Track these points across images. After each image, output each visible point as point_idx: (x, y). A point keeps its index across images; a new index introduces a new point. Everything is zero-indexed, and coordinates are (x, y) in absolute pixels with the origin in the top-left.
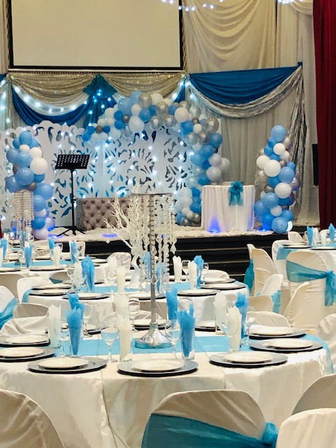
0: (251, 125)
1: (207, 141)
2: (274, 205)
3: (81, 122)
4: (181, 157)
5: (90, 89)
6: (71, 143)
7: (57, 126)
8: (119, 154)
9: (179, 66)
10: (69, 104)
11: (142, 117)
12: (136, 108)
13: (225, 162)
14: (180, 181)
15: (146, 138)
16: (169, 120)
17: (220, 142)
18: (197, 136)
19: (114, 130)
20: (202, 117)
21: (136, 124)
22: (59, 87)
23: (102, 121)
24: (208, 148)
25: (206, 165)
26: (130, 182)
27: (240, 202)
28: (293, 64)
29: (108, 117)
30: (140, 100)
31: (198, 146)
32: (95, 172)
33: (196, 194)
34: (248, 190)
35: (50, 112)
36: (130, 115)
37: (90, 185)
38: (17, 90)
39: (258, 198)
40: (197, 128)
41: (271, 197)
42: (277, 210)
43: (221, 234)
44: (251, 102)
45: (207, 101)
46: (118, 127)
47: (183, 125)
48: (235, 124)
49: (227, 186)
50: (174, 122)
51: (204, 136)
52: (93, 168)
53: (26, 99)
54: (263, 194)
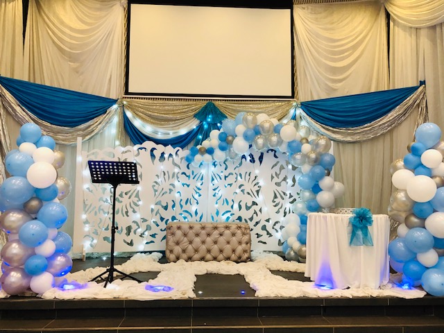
0: (366, 149)
1: (317, 162)
2: (424, 248)
3: (191, 145)
4: (290, 181)
5: (201, 115)
6: (176, 165)
8: (226, 177)
9: (291, 95)
10: (179, 128)
11: (246, 137)
12: (240, 129)
13: (338, 186)
14: (288, 206)
15: (253, 161)
16: (274, 139)
17: (333, 162)
18: (306, 156)
19: (218, 153)
20: (311, 138)
21: (240, 145)
22: (168, 112)
23: (206, 144)
24: (318, 170)
25: (316, 189)
26: (236, 206)
27: (367, 240)
29: (214, 139)
30: (245, 120)
31: (306, 168)
32: (200, 195)
33: (304, 221)
34: (379, 223)
35: (160, 136)
36: (234, 136)
38: (129, 114)
40: (306, 148)
42: (430, 257)
43: (338, 293)
44: (366, 125)
46: (222, 149)
47: (290, 144)
48: (349, 148)
50: (280, 142)
51: (313, 156)
52: (198, 191)
53: (137, 123)
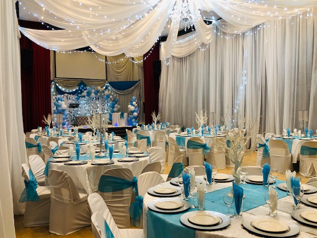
0: (126, 96)
1: (114, 101)
2: (133, 119)
3: (77, 94)
4: (106, 105)
5: (79, 85)
6: (73, 100)
7: (69, 95)
8: (88, 104)
9: (106, 79)
10: (73, 89)
11: (95, 93)
12: (93, 91)
13: (119, 106)
14: (106, 112)
15: (96, 99)
16: (103, 94)
17: (118, 101)
18: (111, 99)
19: (86, 97)
20: (112, 94)
21: (93, 95)
22: (70, 84)
23: (83, 94)
24: (114, 103)
25: (113, 107)
26: (91, 112)
27: (123, 117)
28: (138, 80)
29: (85, 93)
30: (94, 88)
31: (111, 102)
33: (111, 115)
34: (125, 114)
35: (67, 91)
36: (91, 93)
37: (79, 113)
38: (57, 85)
39: (128, 116)
40: (111, 96)
41: (132, 116)
42: (134, 120)
43: (118, 127)
44: (126, 90)
45: (113, 89)
46: (87, 96)
47: (107, 96)
48: (122, 96)
49: (120, 113)
50: (104, 95)
51: (113, 99)
52: (80, 108)
53: (60, 87)
54: (130, 116)
